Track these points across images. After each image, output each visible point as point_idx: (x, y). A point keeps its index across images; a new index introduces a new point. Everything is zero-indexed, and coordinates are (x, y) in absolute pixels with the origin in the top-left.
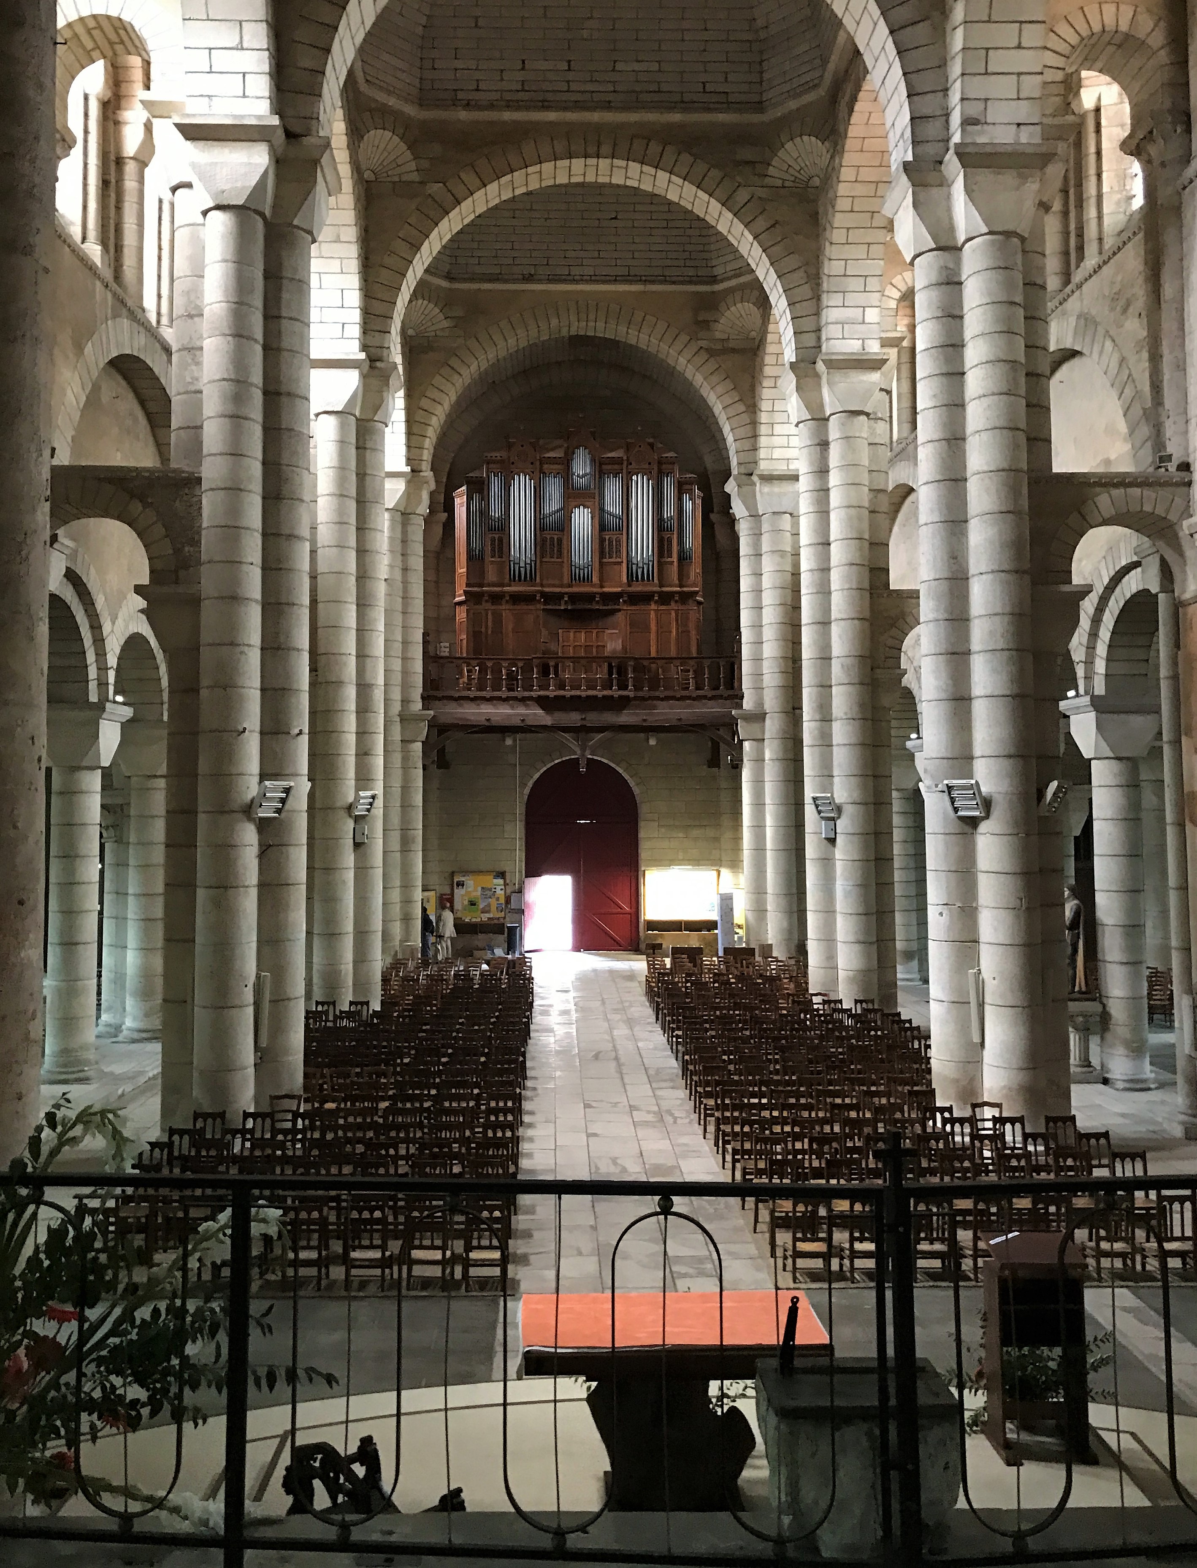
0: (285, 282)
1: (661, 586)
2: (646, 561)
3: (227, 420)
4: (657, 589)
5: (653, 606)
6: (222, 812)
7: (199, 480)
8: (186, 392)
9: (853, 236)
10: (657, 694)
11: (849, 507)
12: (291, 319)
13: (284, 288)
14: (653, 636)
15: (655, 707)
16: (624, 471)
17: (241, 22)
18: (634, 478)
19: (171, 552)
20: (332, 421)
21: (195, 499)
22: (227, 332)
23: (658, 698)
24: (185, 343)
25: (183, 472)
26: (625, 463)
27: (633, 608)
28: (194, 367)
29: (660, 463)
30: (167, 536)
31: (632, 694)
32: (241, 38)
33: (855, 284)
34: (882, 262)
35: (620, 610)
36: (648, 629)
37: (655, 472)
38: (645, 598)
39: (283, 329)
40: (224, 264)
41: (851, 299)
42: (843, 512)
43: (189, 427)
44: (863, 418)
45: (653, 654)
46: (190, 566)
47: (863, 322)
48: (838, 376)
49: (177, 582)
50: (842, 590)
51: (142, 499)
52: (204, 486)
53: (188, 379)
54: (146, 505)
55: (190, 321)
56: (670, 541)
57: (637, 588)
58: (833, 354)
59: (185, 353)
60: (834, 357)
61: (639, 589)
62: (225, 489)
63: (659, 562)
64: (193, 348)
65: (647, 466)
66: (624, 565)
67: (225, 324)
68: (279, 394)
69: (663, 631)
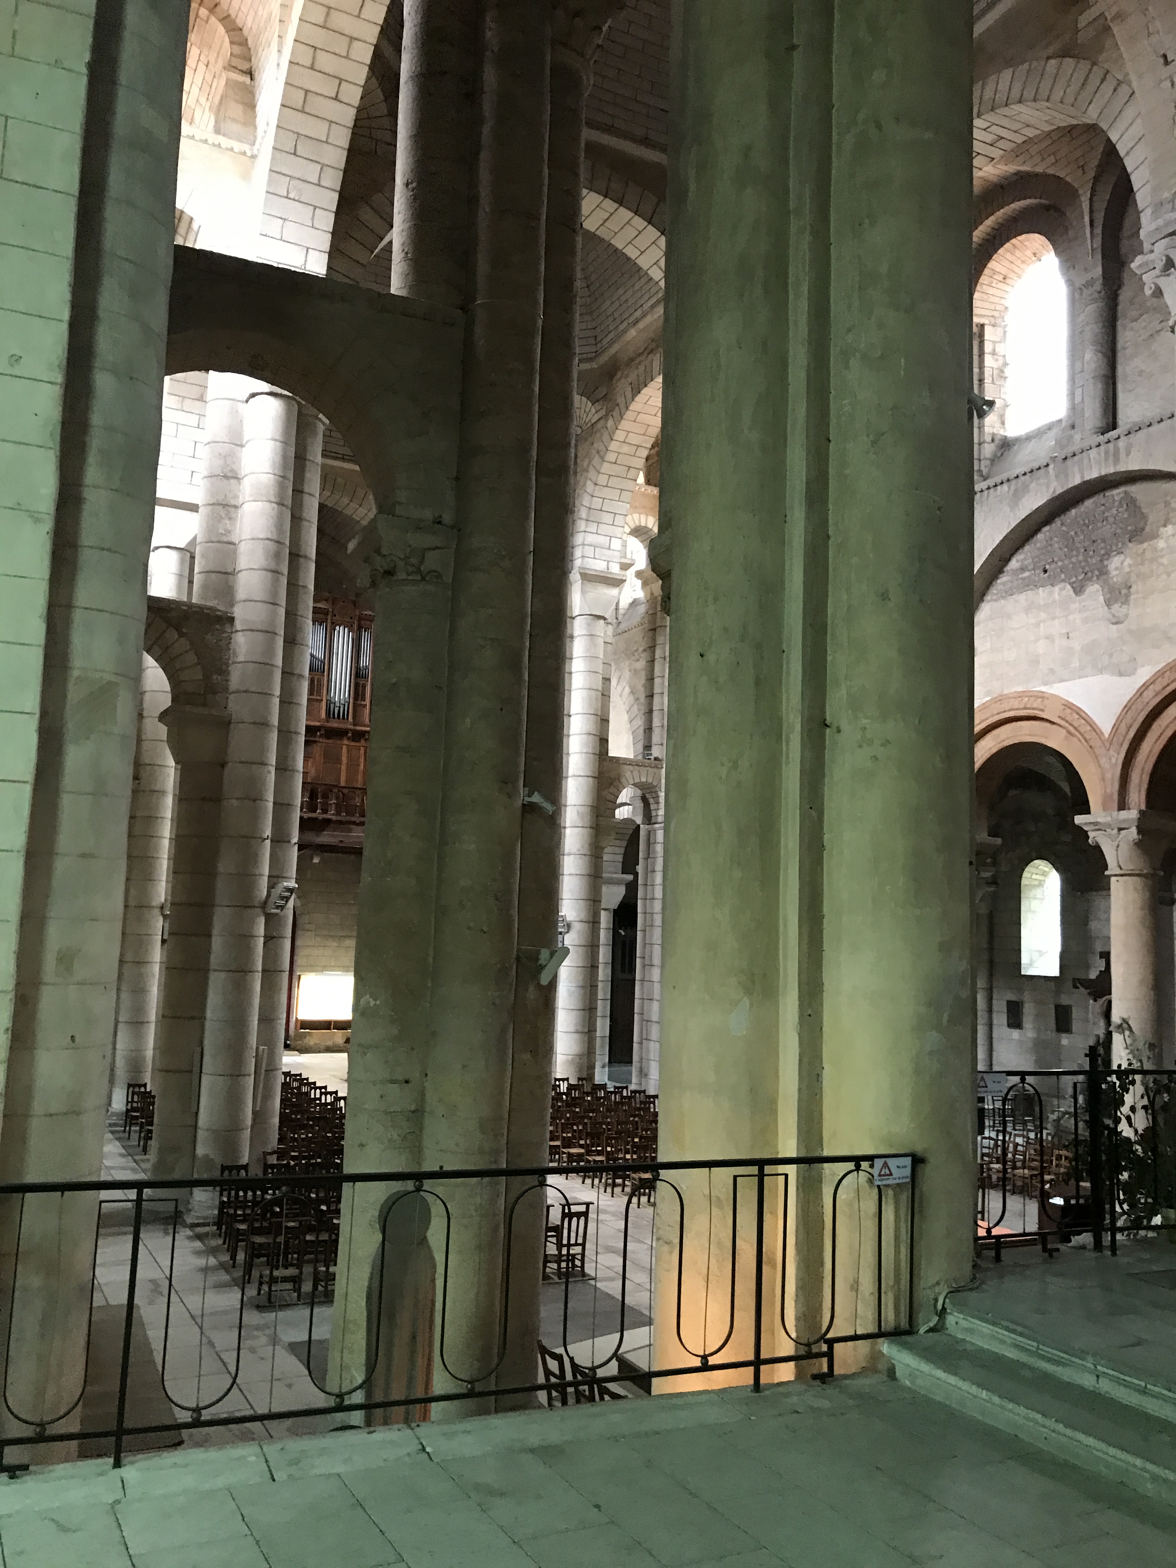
0: (307, 463)
1: (355, 725)
2: (342, 702)
3: (269, 574)
4: (351, 727)
5: (346, 742)
6: (246, 907)
7: (232, 620)
8: (218, 542)
9: (613, 482)
10: (353, 819)
11: (590, 689)
12: (310, 494)
13: (307, 469)
14: (344, 767)
15: (350, 831)
16: (329, 621)
17: (308, 249)
18: (337, 628)
19: (201, 677)
20: (174, 555)
21: (225, 635)
22: (273, 499)
23: (354, 823)
24: (220, 499)
25: (219, 611)
26: (330, 614)
27: (328, 741)
28: (227, 522)
29: (360, 620)
30: (199, 663)
31: (334, 818)
32: (306, 260)
33: (607, 518)
34: (628, 506)
35: (315, 742)
36: (339, 761)
37: (355, 627)
38: (340, 734)
39: (304, 502)
40: (273, 442)
41: (603, 528)
42: (584, 693)
43: (220, 572)
44: (602, 622)
45: (343, 784)
46: (216, 693)
47: (609, 549)
48: (589, 586)
49: (204, 705)
50: (582, 753)
51: (178, 628)
52: (238, 625)
53: (221, 531)
54: (181, 635)
55: (225, 481)
56: (364, 686)
57: (334, 724)
58: (588, 569)
59: (220, 508)
60: (588, 572)
61: (335, 725)
62: (261, 631)
63: (354, 704)
64: (227, 505)
65: (349, 620)
66: (324, 703)
67: (272, 492)
68: (298, 556)
69: (353, 765)
